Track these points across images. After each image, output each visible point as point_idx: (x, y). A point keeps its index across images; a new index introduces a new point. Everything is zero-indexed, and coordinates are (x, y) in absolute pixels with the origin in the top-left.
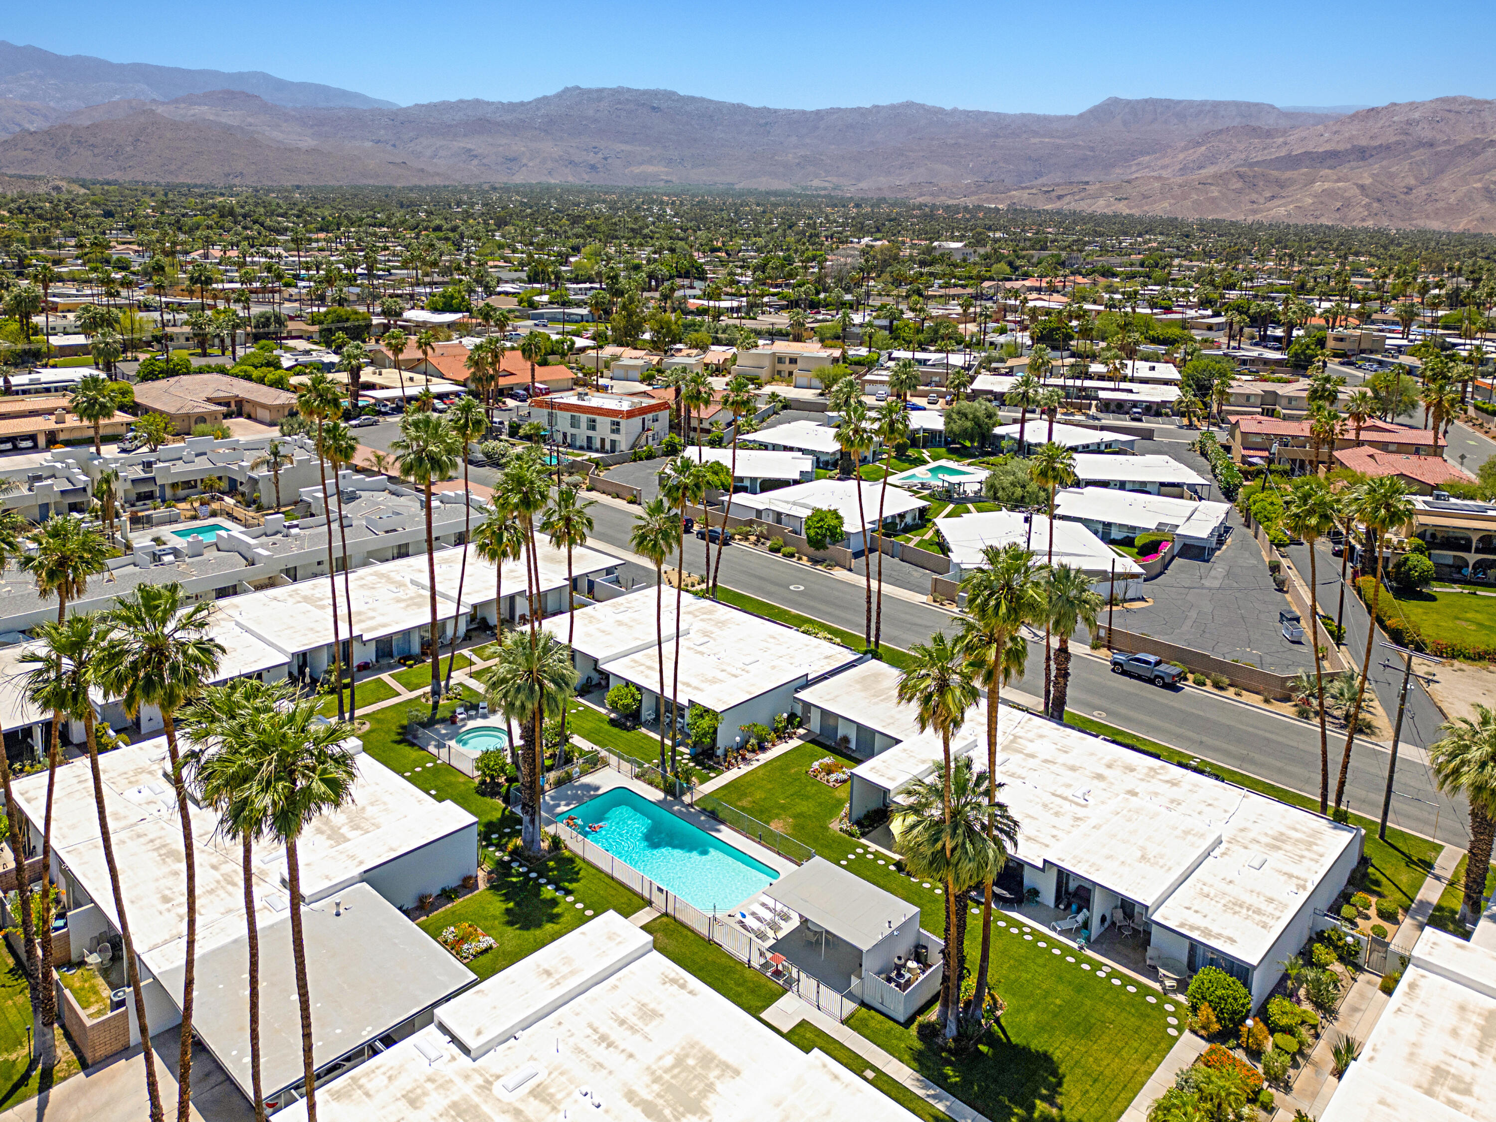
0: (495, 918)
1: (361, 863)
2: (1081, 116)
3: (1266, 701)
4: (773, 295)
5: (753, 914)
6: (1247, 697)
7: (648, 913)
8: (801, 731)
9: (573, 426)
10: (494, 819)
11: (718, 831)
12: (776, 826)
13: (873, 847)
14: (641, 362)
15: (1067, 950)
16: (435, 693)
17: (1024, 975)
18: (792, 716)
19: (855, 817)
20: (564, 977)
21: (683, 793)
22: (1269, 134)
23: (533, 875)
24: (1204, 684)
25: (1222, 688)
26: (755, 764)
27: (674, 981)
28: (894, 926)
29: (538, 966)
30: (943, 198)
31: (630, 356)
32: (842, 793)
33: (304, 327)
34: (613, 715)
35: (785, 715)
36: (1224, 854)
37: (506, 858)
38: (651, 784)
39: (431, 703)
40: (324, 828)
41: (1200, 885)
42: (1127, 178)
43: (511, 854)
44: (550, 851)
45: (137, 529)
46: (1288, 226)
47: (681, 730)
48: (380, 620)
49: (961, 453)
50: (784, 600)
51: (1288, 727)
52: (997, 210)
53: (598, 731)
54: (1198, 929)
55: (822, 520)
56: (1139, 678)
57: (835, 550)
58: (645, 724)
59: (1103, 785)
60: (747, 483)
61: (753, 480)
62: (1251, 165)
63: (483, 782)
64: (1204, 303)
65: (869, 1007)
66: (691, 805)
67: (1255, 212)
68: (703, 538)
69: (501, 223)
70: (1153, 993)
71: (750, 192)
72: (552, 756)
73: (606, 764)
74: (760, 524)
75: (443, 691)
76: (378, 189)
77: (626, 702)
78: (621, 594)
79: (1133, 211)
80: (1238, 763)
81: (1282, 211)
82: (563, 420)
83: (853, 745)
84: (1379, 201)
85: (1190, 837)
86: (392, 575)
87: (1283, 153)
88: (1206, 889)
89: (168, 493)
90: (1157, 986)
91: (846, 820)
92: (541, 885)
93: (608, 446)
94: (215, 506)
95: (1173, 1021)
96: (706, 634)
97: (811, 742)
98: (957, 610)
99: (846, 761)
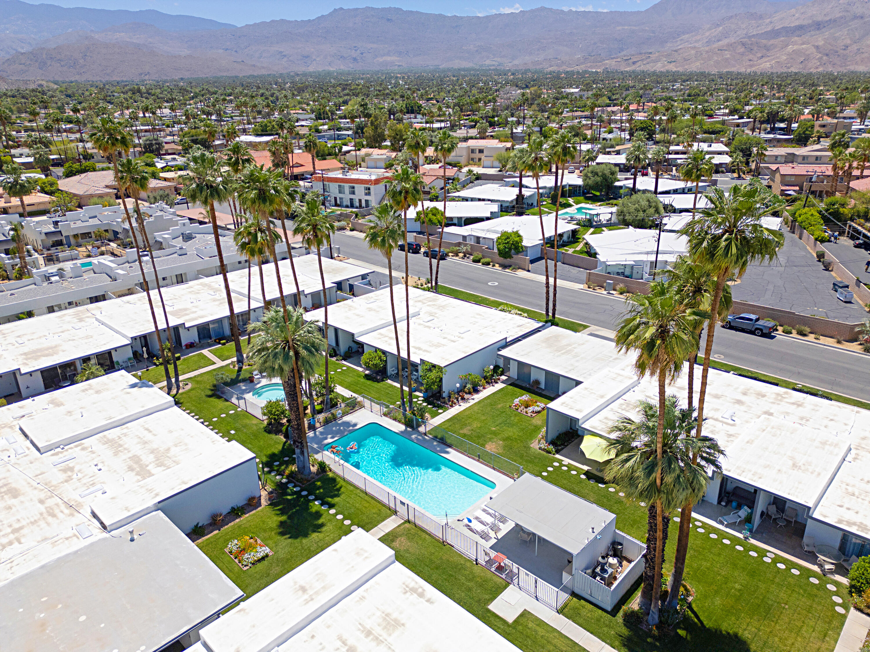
0: (271, 529)
1: (157, 495)
2: (647, 11)
3: (839, 342)
4: (466, 120)
5: (477, 518)
6: (823, 340)
7: (394, 521)
8: (504, 378)
9: (340, 192)
10: (276, 451)
11: (448, 453)
12: (491, 447)
13: (567, 461)
14: (385, 157)
15: (735, 540)
16: (240, 361)
17: (704, 563)
18: (496, 367)
19: (550, 439)
20: (317, 593)
21: (419, 426)
22: (761, 17)
23: (304, 493)
24: (791, 333)
25: (805, 335)
26: (472, 402)
27: (413, 590)
28: (597, 531)
29: (295, 583)
30: (564, 67)
31: (376, 153)
32: (538, 420)
33: (175, 147)
34: (367, 372)
35: (492, 367)
36: (855, 459)
37: (284, 481)
38: (395, 419)
39: (236, 368)
40: (135, 466)
41: (844, 486)
42: (674, 49)
43: (287, 477)
44: (318, 473)
45: (49, 265)
46: (772, 73)
47: (416, 381)
48: (200, 313)
49: (594, 199)
50: (484, 292)
51: (859, 359)
52: (597, 72)
53: (356, 383)
54: (854, 524)
55: (508, 238)
56: (743, 330)
57: (517, 258)
58: (391, 378)
59: (743, 408)
60: (455, 221)
61: (460, 219)
62: (750, 37)
63: (270, 424)
64: (732, 112)
65: (579, 597)
66: (425, 434)
67: (751, 66)
68: (427, 256)
69: (301, 90)
70: (814, 575)
71: (449, 70)
72: (322, 403)
73: (362, 406)
74: (465, 245)
75: (245, 360)
76: (230, 78)
77: (375, 362)
78: (373, 291)
79: (678, 69)
80: (830, 387)
81: (768, 65)
82: (334, 188)
83: (543, 386)
84: (827, 55)
85: (827, 447)
86: (213, 284)
87: (769, 28)
88: (850, 489)
89: (72, 241)
90: (815, 568)
91: (543, 441)
92: (310, 501)
93: (364, 204)
94: (103, 249)
95: (837, 599)
96: (431, 314)
97: (510, 385)
98: (605, 292)
99: (539, 398)
